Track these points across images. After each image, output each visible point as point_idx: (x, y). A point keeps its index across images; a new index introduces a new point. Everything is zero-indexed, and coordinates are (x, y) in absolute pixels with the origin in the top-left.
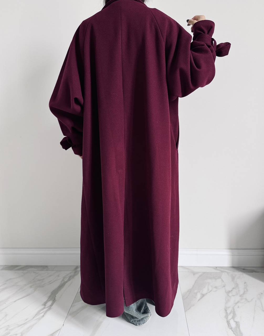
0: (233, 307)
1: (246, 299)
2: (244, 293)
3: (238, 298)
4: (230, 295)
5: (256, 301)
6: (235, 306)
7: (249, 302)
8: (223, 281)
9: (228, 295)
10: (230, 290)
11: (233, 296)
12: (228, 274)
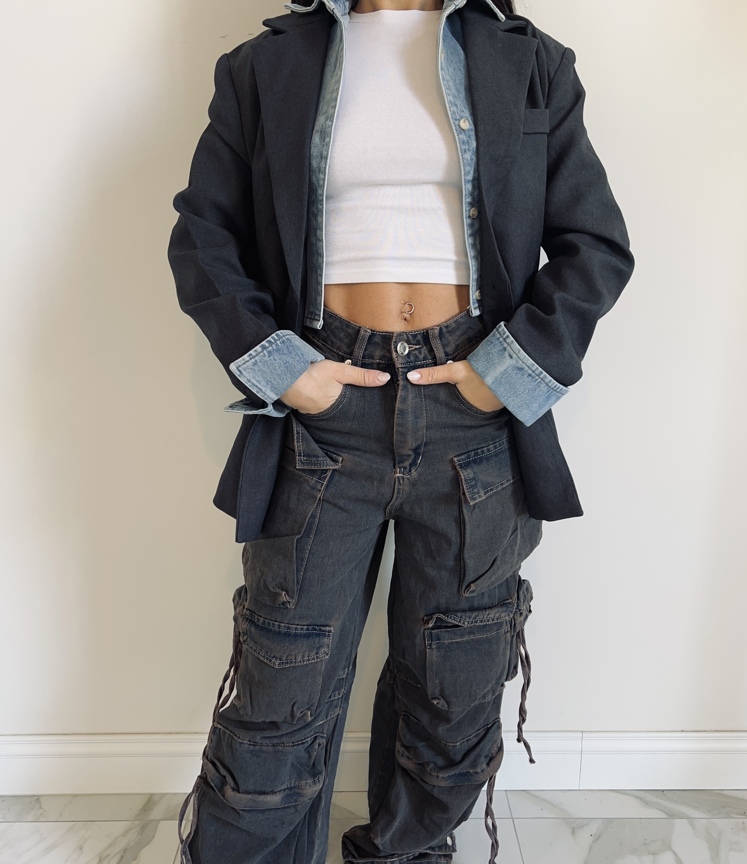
12: (693, 826)
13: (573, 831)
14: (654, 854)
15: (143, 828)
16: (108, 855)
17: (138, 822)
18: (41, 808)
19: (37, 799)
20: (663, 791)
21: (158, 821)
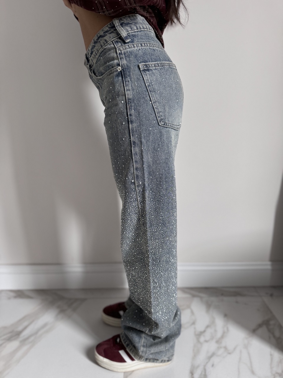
0: (205, 366)
1: (225, 348)
2: (223, 337)
3: (212, 346)
4: (202, 339)
5: (241, 352)
6: (207, 363)
7: (229, 353)
8: (192, 313)
9: (198, 341)
10: (202, 329)
11: (206, 341)
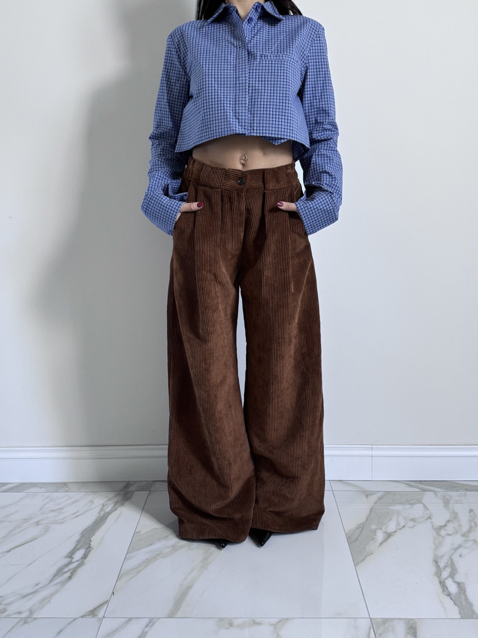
12: (436, 495)
13: (367, 496)
14: (411, 504)
15: (125, 494)
16: (107, 504)
17: (121, 492)
18: (67, 487)
19: (65, 484)
20: (421, 481)
21: (134, 491)
